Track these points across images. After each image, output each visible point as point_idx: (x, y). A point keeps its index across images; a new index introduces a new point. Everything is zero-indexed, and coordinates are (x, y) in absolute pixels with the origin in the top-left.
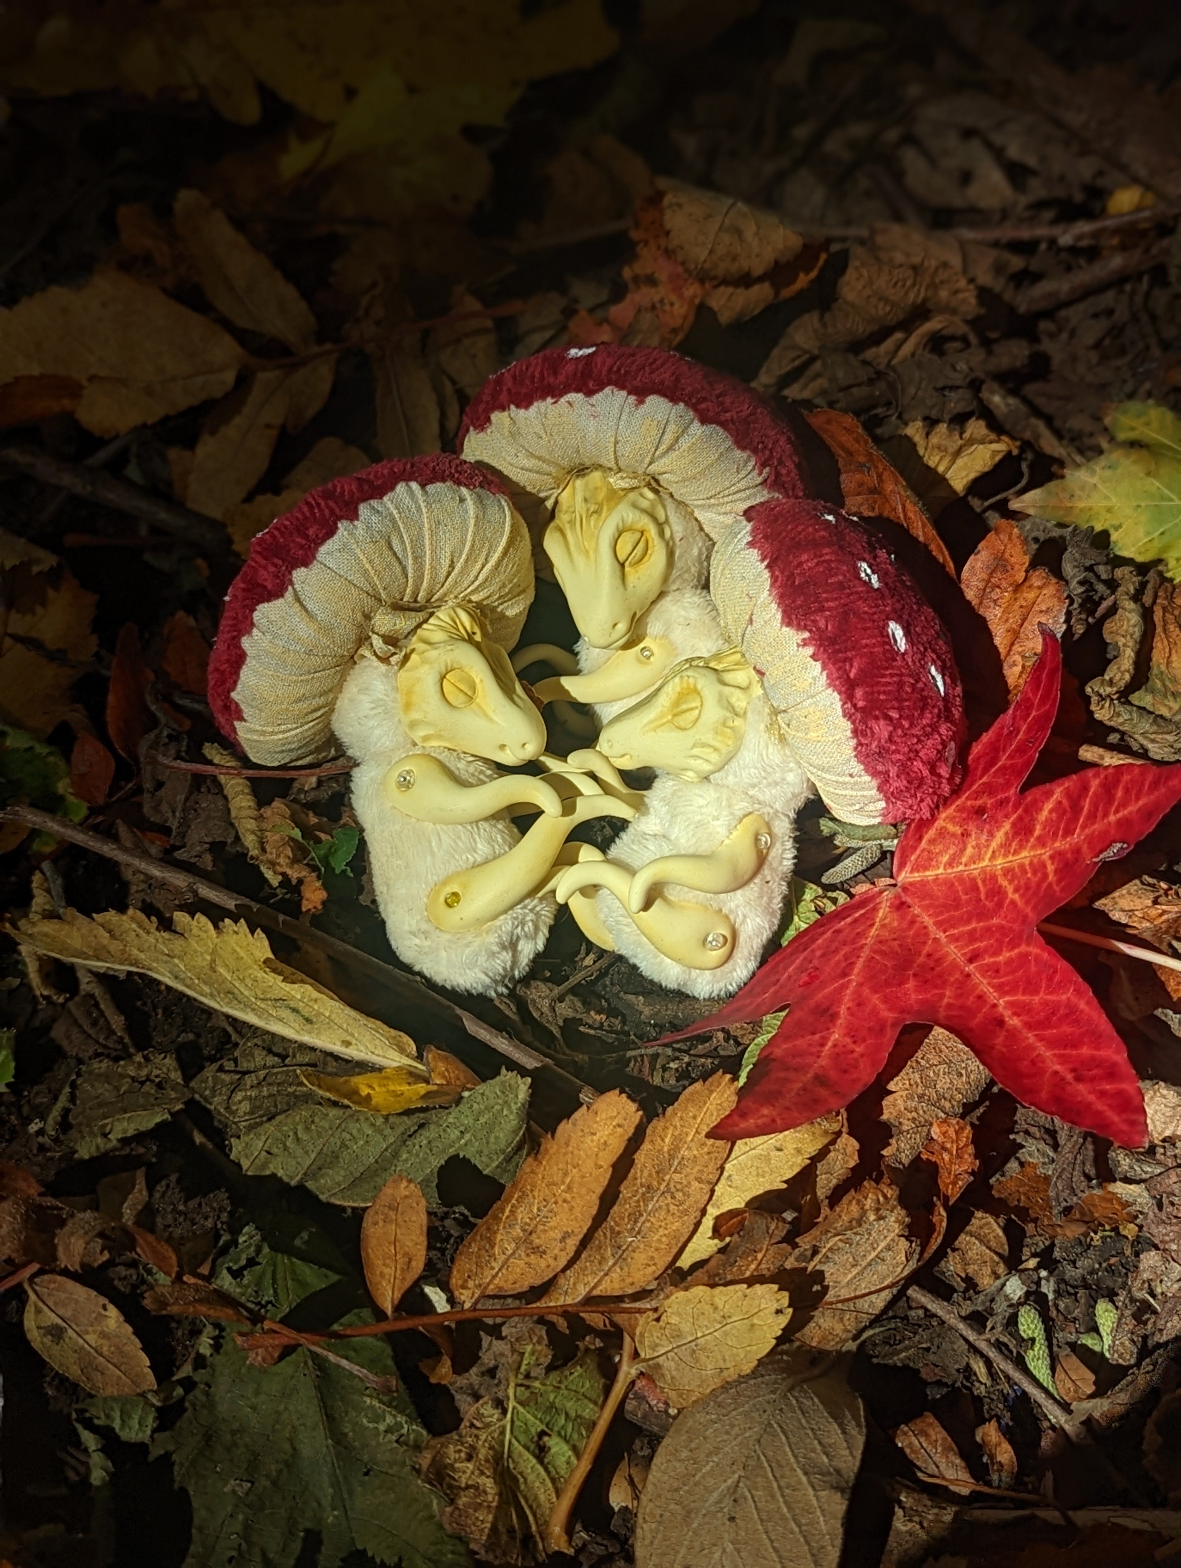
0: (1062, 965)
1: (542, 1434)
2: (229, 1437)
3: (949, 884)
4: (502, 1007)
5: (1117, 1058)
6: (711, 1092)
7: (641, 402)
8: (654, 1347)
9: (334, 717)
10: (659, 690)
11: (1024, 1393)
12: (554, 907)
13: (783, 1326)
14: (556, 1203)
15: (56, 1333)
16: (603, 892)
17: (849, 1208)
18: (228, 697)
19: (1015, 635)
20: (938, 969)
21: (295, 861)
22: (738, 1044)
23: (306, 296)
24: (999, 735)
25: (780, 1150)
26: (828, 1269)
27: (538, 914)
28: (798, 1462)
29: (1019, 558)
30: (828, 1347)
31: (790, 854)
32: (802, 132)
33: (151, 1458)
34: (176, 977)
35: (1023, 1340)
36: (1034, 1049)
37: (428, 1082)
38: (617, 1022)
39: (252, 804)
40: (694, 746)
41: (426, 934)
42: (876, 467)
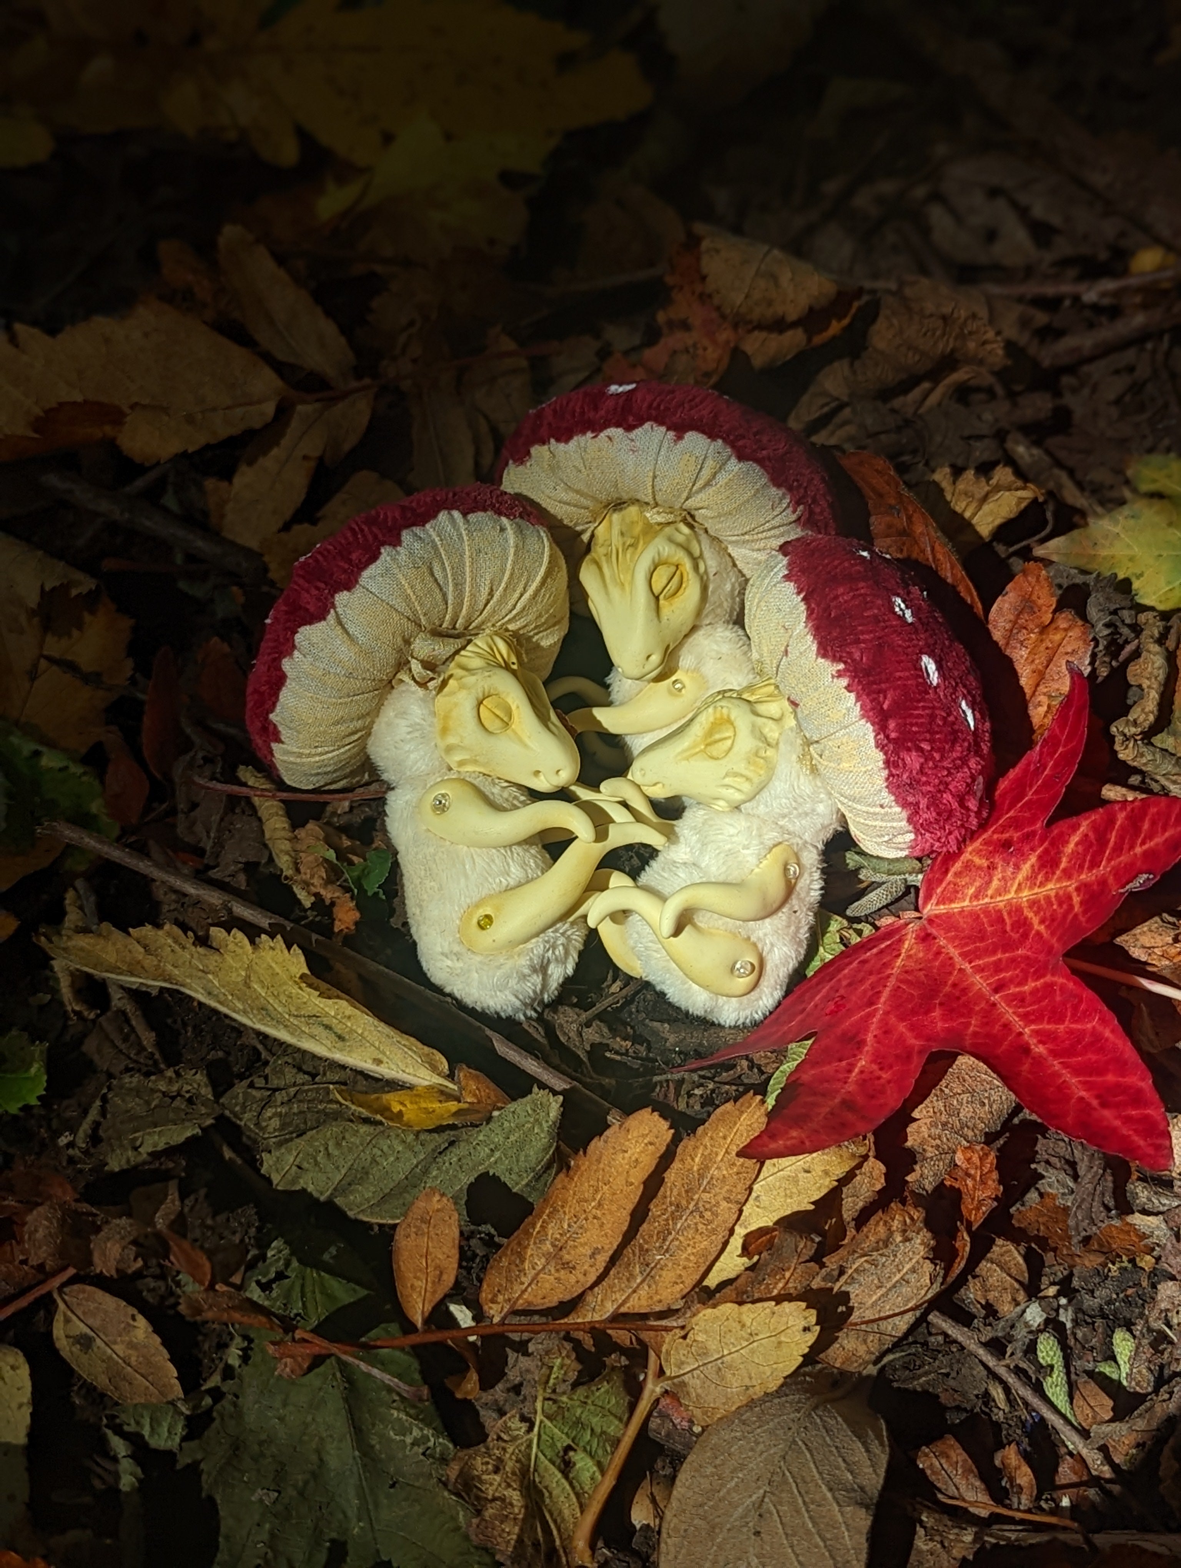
0: (1088, 994)
1: (568, 1448)
2: (256, 1447)
3: (974, 916)
4: (531, 1030)
5: (1142, 1084)
6: (742, 1112)
7: (680, 437)
8: (679, 1366)
9: (370, 741)
10: (692, 720)
11: (1042, 1419)
12: (585, 932)
13: (810, 1344)
14: (586, 1219)
15: (85, 1342)
16: (634, 918)
17: (876, 1229)
18: (266, 719)
19: (1041, 676)
20: (964, 999)
21: (328, 882)
22: (762, 1072)
23: (345, 330)
24: (1026, 771)
25: (808, 1172)
26: (854, 1290)
27: (569, 939)
28: (823, 1479)
29: (1047, 600)
30: (851, 1369)
31: (818, 885)
32: (831, 187)
33: (179, 1467)
34: (209, 993)
35: (1042, 1367)
36: (1060, 1076)
37: (459, 1102)
38: (642, 1050)
39: (286, 825)
40: (727, 775)
41: (458, 956)
42: (906, 509)
